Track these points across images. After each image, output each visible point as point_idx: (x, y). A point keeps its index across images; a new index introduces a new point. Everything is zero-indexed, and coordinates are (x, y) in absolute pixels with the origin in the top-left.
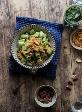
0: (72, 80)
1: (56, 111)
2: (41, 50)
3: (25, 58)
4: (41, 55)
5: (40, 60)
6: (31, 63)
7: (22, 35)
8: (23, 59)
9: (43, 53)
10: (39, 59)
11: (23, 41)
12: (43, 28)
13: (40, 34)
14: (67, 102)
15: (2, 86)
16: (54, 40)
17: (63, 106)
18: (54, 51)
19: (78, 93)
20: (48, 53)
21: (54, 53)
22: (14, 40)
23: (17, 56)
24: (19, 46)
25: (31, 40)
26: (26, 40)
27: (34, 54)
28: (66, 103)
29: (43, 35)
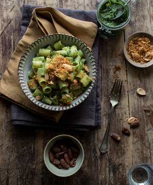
0: (128, 127)
1: (100, 184)
2: (69, 78)
3: (41, 89)
4: (68, 87)
5: (67, 95)
6: (51, 100)
7: (40, 50)
8: (37, 91)
9: (73, 83)
10: (65, 93)
11: (40, 60)
12: (77, 41)
13: (70, 51)
14: (120, 166)
15: (4, 132)
16: (94, 63)
17: (112, 175)
18: (94, 81)
19: (140, 151)
20: (82, 84)
21: (93, 85)
22: (26, 57)
23: (28, 85)
24: (33, 68)
25: (54, 59)
26: (45, 58)
27: (57, 85)
28: (118, 169)
29: (76, 52)
